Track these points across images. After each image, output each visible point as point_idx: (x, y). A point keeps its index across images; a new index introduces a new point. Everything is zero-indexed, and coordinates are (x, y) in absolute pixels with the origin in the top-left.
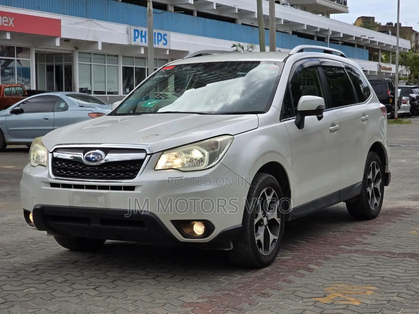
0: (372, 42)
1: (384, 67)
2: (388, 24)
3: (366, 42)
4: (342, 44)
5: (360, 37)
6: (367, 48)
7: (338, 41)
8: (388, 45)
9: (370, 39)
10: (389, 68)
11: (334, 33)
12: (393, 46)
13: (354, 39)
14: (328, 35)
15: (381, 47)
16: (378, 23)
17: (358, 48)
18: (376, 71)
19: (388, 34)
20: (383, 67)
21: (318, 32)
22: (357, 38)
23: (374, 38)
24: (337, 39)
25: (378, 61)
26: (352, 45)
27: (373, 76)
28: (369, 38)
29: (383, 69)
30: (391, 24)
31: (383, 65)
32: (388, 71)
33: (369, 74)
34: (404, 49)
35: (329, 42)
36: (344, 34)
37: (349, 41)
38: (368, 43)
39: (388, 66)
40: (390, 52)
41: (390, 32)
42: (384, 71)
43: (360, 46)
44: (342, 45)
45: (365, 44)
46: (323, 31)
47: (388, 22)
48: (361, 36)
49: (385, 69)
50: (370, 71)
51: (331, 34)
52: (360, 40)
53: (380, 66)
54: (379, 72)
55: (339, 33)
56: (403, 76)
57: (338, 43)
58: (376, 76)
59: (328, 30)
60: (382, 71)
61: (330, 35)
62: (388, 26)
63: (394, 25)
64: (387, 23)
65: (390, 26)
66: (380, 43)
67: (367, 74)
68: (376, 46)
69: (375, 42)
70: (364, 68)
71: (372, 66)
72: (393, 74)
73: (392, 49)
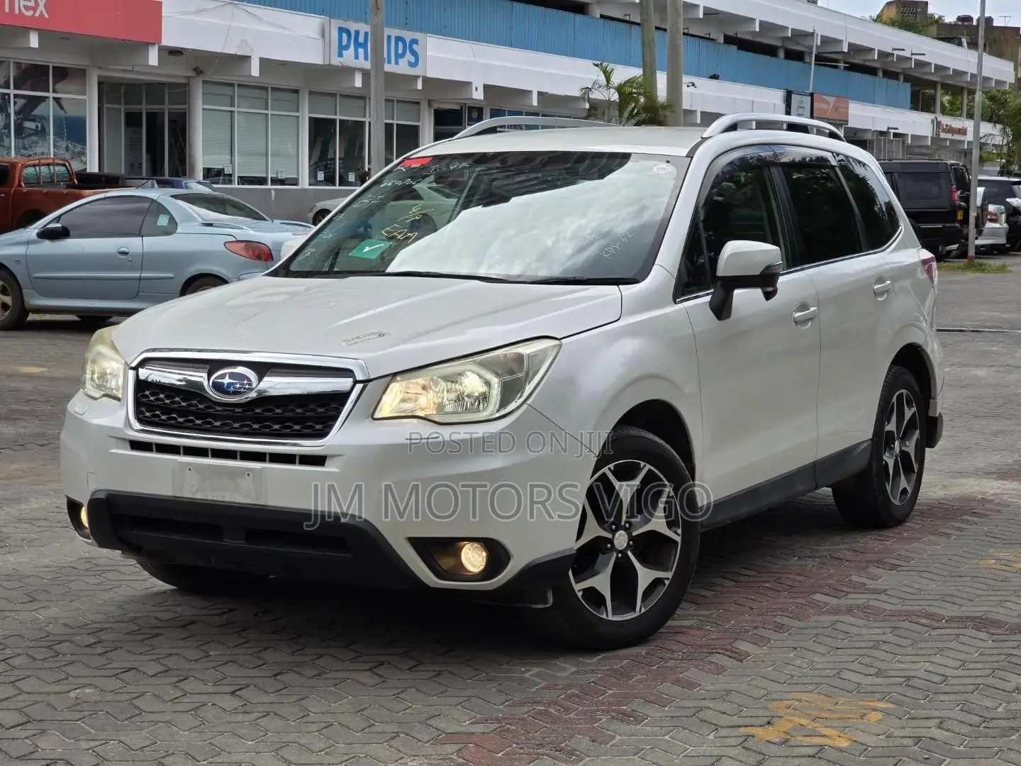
0: (920, 64)
1: (947, 126)
2: (959, 19)
3: (905, 65)
4: (846, 68)
5: (890, 51)
6: (908, 78)
7: (836, 61)
8: (958, 73)
9: (914, 57)
10: (960, 130)
11: (826, 40)
12: (970, 74)
13: (876, 58)
14: (812, 47)
15: (942, 77)
16: (936, 17)
17: (886, 79)
18: (927, 137)
19: (960, 44)
20: (945, 127)
21: (788, 38)
22: (883, 55)
23: (924, 54)
24: (833, 56)
25: (934, 112)
26: (872, 71)
27: (921, 147)
28: (912, 54)
29: (944, 131)
30: (969, 19)
31: (946, 120)
32: (957, 137)
33: (910, 142)
34: (999, 82)
35: (815, 64)
36: (850, 45)
37: (865, 60)
38: (911, 68)
39: (956, 123)
40: (962, 88)
41: (964, 40)
42: (949, 136)
43: (890, 75)
44: (846, 72)
45: (903, 69)
46: (799, 35)
47: (963, 13)
48: (894, 49)
49: (950, 130)
50: (912, 136)
51: (819, 44)
52: (890, 59)
53: (939, 123)
54: (936, 139)
55: (839, 41)
56: (993, 149)
57: (836, 67)
58: (927, 147)
59: (812, 34)
60: (943, 135)
61: (817, 46)
62: (960, 23)
63: (975, 23)
64: (959, 17)
65: (965, 23)
66: (938, 68)
67: (906, 142)
68: (930, 73)
69: (928, 64)
70: (897, 129)
71: (917, 124)
72: (969, 143)
73: (967, 83)
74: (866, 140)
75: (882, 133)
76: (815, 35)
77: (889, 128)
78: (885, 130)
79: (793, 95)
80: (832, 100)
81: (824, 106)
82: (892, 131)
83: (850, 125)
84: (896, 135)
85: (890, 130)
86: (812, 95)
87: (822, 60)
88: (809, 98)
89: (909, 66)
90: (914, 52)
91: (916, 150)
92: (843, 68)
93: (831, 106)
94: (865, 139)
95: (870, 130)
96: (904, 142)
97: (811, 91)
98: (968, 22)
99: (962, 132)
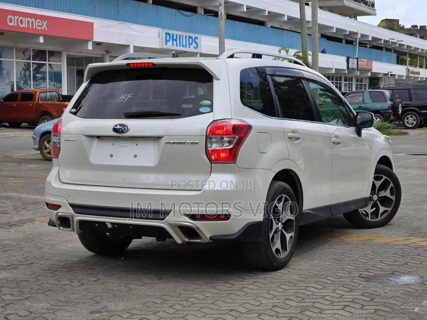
0: (401, 45)
1: (412, 71)
2: (412, 26)
3: (395, 46)
4: (370, 47)
5: (389, 40)
6: (396, 51)
7: (366, 44)
8: (416, 49)
10: (417, 72)
11: (363, 36)
13: (383, 43)
14: (357, 38)
15: (409, 50)
16: (402, 26)
17: (386, 52)
18: (404, 76)
19: (416, 37)
20: (411, 71)
21: (347, 35)
22: (386, 41)
23: (402, 41)
24: (365, 42)
25: (406, 65)
26: (380, 48)
27: (401, 80)
28: (397, 41)
29: (411, 73)
30: (416, 26)
31: (412, 69)
32: (416, 76)
33: (397, 78)
35: (358, 46)
36: (372, 37)
37: (378, 44)
38: (397, 47)
39: (416, 70)
40: (417, 55)
41: (418, 35)
42: (413, 75)
43: (388, 50)
44: (370, 49)
45: (393, 47)
46: (352, 34)
48: (390, 39)
49: (413, 73)
50: (398, 75)
51: (360, 37)
52: (389, 43)
53: (409, 70)
54: (407, 77)
55: (368, 36)
57: (366, 47)
58: (404, 80)
59: (357, 33)
60: (410, 75)
61: (359, 38)
62: (412, 28)
63: (419, 28)
65: (415, 28)
66: (408, 46)
68: (405, 49)
69: (404, 45)
70: (392, 72)
71: (400, 70)
72: (421, 78)
73: (420, 53)
74: (379, 78)
75: (386, 74)
76: (358, 34)
77: (388, 72)
78: (387, 73)
79: (350, 59)
80: (365, 60)
81: (362, 63)
82: (390, 73)
83: (373, 71)
84: (391, 75)
85: (389, 73)
86: (357, 58)
87: (362, 44)
88: (356, 60)
89: (396, 46)
90: (398, 40)
91: (399, 82)
92: (369, 47)
93: (365, 63)
94: (379, 76)
95: (381, 73)
96: (394, 78)
97: (357, 57)
98: (416, 27)
99: (418, 73)
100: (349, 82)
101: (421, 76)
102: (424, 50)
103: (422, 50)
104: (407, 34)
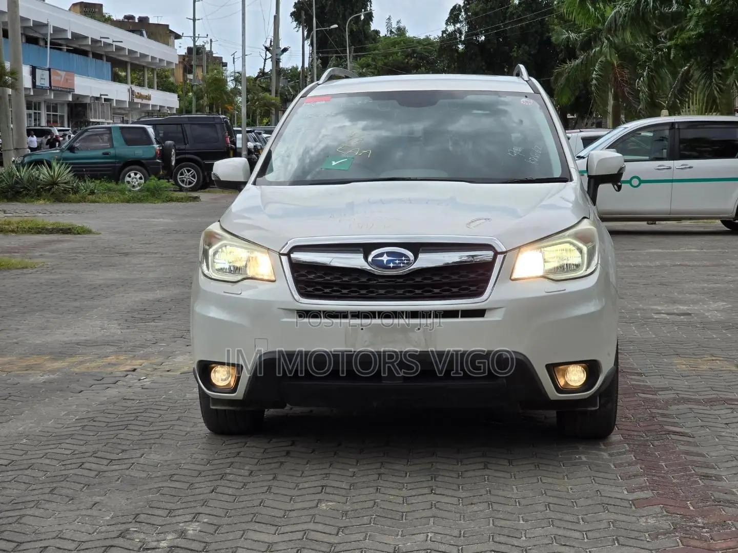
0: (119, 49)
1: (138, 93)
2: (126, 17)
3: (108, 49)
4: (68, 51)
5: (99, 39)
6: (109, 59)
7: (61, 45)
8: (143, 56)
9: (114, 43)
10: (147, 96)
11: (57, 30)
12: (151, 57)
13: (90, 43)
14: (47, 34)
15: (131, 58)
17: (94, 60)
18: (126, 101)
19: (142, 35)
20: (137, 94)
21: (30, 28)
22: (94, 41)
23: (121, 42)
24: (60, 42)
25: (126, 83)
26: (84, 53)
27: (119, 108)
28: (113, 41)
29: (137, 97)
30: (132, 17)
31: (137, 90)
32: (145, 102)
33: (115, 105)
34: (169, 63)
35: (51, 48)
36: (73, 34)
37: (80, 45)
38: (113, 51)
39: (145, 91)
40: (144, 67)
41: (144, 32)
42: (139, 101)
43: (97, 56)
44: (68, 53)
45: (105, 52)
46: (39, 25)
47: (127, 14)
48: (101, 38)
49: (140, 96)
50: (116, 101)
51: (52, 32)
52: (99, 44)
53: (133, 91)
54: (131, 103)
55: (65, 31)
56: (168, 111)
57: (60, 49)
58: (124, 109)
59: (46, 25)
60: (136, 100)
61: (50, 33)
62: (126, 20)
63: (137, 21)
64: (125, 16)
65: (130, 21)
66: (130, 52)
67: (112, 105)
68: (125, 56)
69: (123, 49)
70: (107, 95)
71: (119, 92)
72: (153, 106)
73: (149, 63)
74: (86, 104)
75: (97, 99)
76: (49, 26)
77: (101, 95)
78: (99, 96)
79: (37, 70)
80: (63, 73)
81: (58, 78)
82: (103, 97)
83: (76, 92)
84: (106, 100)
85: (102, 96)
86: (49, 70)
87: (56, 46)
88: (48, 72)
89: (111, 50)
90: (115, 40)
91: (119, 111)
92: (65, 50)
93: (63, 78)
94: (85, 102)
95: (88, 96)
96: (111, 104)
97: (48, 67)
98: (132, 19)
99: (148, 98)
100: (36, 111)
101: (151, 102)
102: (156, 58)
103: (153, 58)
104: (127, 31)
